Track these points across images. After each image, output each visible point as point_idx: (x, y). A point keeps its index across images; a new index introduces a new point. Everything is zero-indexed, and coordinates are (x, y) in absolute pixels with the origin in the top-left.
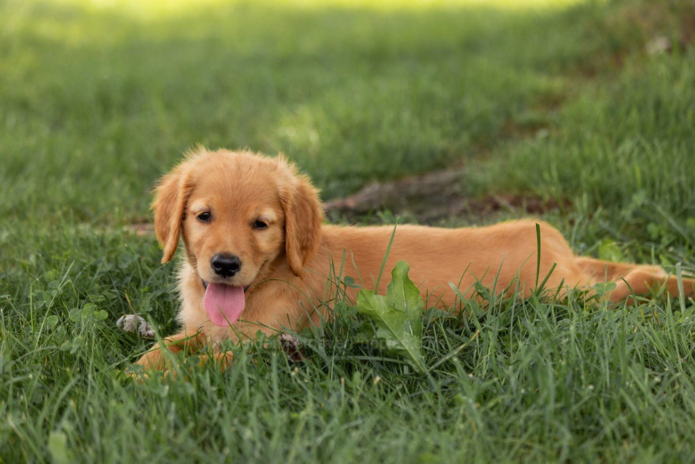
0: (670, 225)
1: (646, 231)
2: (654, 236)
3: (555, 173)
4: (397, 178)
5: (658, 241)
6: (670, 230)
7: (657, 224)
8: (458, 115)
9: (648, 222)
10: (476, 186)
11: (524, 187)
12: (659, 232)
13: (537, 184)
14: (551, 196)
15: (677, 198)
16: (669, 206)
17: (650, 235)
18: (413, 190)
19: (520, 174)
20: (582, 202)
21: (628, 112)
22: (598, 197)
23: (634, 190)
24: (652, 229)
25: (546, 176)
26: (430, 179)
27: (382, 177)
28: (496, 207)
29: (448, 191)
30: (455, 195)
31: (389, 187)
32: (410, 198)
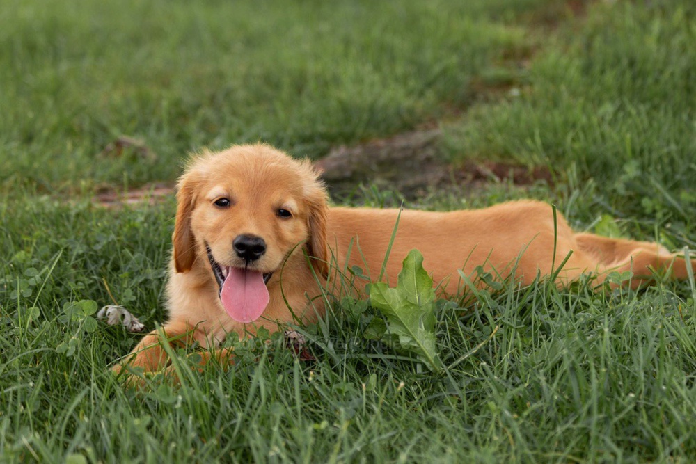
0: (664, 199)
1: (639, 204)
2: (648, 211)
3: (538, 140)
4: (363, 141)
5: (652, 216)
6: (666, 204)
7: (651, 198)
8: (421, 69)
9: (642, 195)
10: (453, 152)
11: (506, 154)
12: (654, 206)
13: (519, 150)
14: (536, 165)
15: (668, 170)
16: (660, 177)
17: (644, 209)
18: (383, 154)
19: (499, 140)
20: (572, 172)
21: (603, 72)
22: (585, 167)
23: (624, 161)
24: (646, 202)
25: (529, 142)
26: (400, 142)
27: (348, 139)
28: (478, 176)
29: (421, 156)
30: (429, 160)
31: (358, 151)
32: (381, 164)
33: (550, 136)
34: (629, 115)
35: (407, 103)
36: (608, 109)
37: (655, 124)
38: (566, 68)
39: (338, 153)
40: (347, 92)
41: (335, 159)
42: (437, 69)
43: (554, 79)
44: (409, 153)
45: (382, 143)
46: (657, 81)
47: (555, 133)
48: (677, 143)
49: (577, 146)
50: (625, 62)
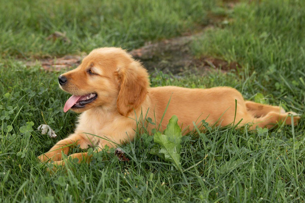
0: (285, 84)
1: (274, 84)
2: (278, 88)
3: (233, 50)
4: (160, 40)
5: (279, 90)
6: (285, 86)
7: (279, 83)
9: (276, 81)
10: (197, 51)
11: (218, 54)
12: (280, 87)
13: (225, 54)
14: (232, 61)
15: (288, 69)
16: (284, 72)
17: (275, 87)
18: (167, 47)
19: (217, 48)
20: (246, 68)
21: (264, 16)
22: (252, 64)
23: (269, 64)
24: (277, 85)
25: (229, 51)
26: (175, 42)
27: (153, 38)
28: (206, 64)
29: (183, 50)
30: (186, 52)
31: (156, 45)
32: (166, 52)
33: (239, 48)
34: (273, 42)
35: (179, 22)
36: (265, 35)
37: (284, 45)
38: (249, 13)
39: (148, 45)
40: (154, 15)
41: (146, 49)
42: (194, 7)
43: (243, 17)
44: (178, 48)
45: (167, 42)
46: (287, 22)
47: (241, 46)
48: (293, 56)
49: (250, 53)
50: (274, 12)
